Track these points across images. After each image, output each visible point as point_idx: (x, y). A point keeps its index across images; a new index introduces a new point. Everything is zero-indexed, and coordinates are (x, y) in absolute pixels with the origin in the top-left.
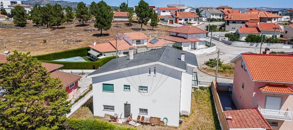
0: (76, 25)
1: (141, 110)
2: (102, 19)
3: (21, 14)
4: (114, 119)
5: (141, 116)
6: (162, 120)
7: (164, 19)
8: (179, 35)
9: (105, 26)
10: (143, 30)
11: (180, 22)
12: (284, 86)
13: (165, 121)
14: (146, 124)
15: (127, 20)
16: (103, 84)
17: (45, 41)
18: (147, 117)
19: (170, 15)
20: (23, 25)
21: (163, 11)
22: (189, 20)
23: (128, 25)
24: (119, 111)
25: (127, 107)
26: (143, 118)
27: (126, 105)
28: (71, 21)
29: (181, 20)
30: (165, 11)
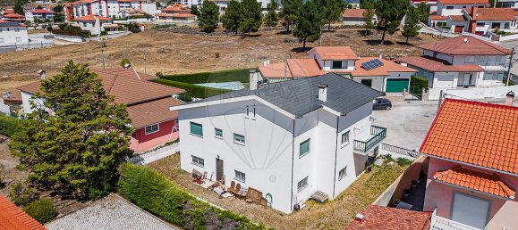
0: (279, 31)
1: (238, 173)
2: (306, 21)
3: (208, 14)
4: (198, 178)
5: (237, 182)
6: (264, 196)
7: (445, 24)
8: (438, 57)
9: (310, 34)
10: (388, 43)
11: (478, 29)
12: (494, 177)
13: (268, 199)
14: (241, 197)
15: (361, 23)
16: (192, 123)
17: (217, 55)
18: (245, 186)
19: (461, 14)
20: (209, 30)
21: (448, 8)
22: (502, 25)
23: (363, 33)
24: (209, 169)
25: (219, 163)
26: (239, 186)
27: (218, 160)
28: (274, 25)
29: (483, 24)
30: (452, 8)
